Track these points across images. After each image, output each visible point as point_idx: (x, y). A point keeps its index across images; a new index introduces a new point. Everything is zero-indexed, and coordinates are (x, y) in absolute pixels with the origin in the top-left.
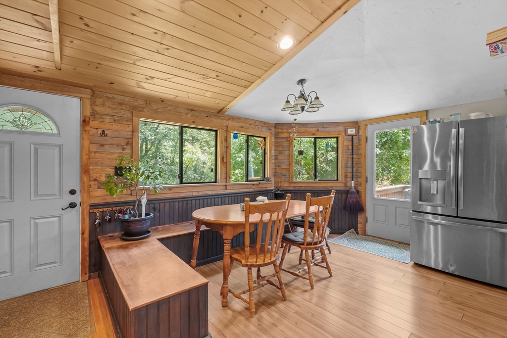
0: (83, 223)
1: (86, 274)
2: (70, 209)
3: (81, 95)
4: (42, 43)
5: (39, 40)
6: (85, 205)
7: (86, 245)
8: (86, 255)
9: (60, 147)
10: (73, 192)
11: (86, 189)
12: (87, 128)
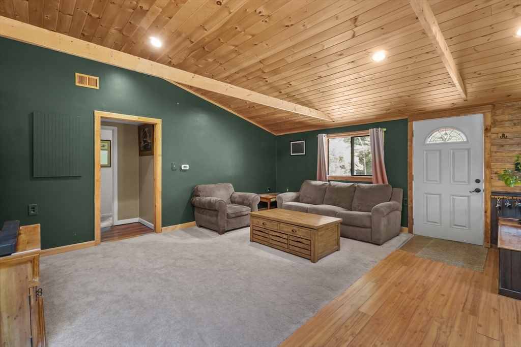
0: (486, 204)
1: (488, 242)
2: (475, 193)
3: (484, 111)
4: (454, 92)
5: (452, 92)
6: (488, 191)
7: (489, 221)
8: (488, 229)
9: (469, 150)
10: (478, 181)
11: (488, 180)
12: (489, 134)
